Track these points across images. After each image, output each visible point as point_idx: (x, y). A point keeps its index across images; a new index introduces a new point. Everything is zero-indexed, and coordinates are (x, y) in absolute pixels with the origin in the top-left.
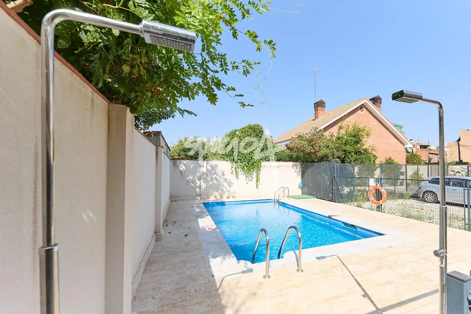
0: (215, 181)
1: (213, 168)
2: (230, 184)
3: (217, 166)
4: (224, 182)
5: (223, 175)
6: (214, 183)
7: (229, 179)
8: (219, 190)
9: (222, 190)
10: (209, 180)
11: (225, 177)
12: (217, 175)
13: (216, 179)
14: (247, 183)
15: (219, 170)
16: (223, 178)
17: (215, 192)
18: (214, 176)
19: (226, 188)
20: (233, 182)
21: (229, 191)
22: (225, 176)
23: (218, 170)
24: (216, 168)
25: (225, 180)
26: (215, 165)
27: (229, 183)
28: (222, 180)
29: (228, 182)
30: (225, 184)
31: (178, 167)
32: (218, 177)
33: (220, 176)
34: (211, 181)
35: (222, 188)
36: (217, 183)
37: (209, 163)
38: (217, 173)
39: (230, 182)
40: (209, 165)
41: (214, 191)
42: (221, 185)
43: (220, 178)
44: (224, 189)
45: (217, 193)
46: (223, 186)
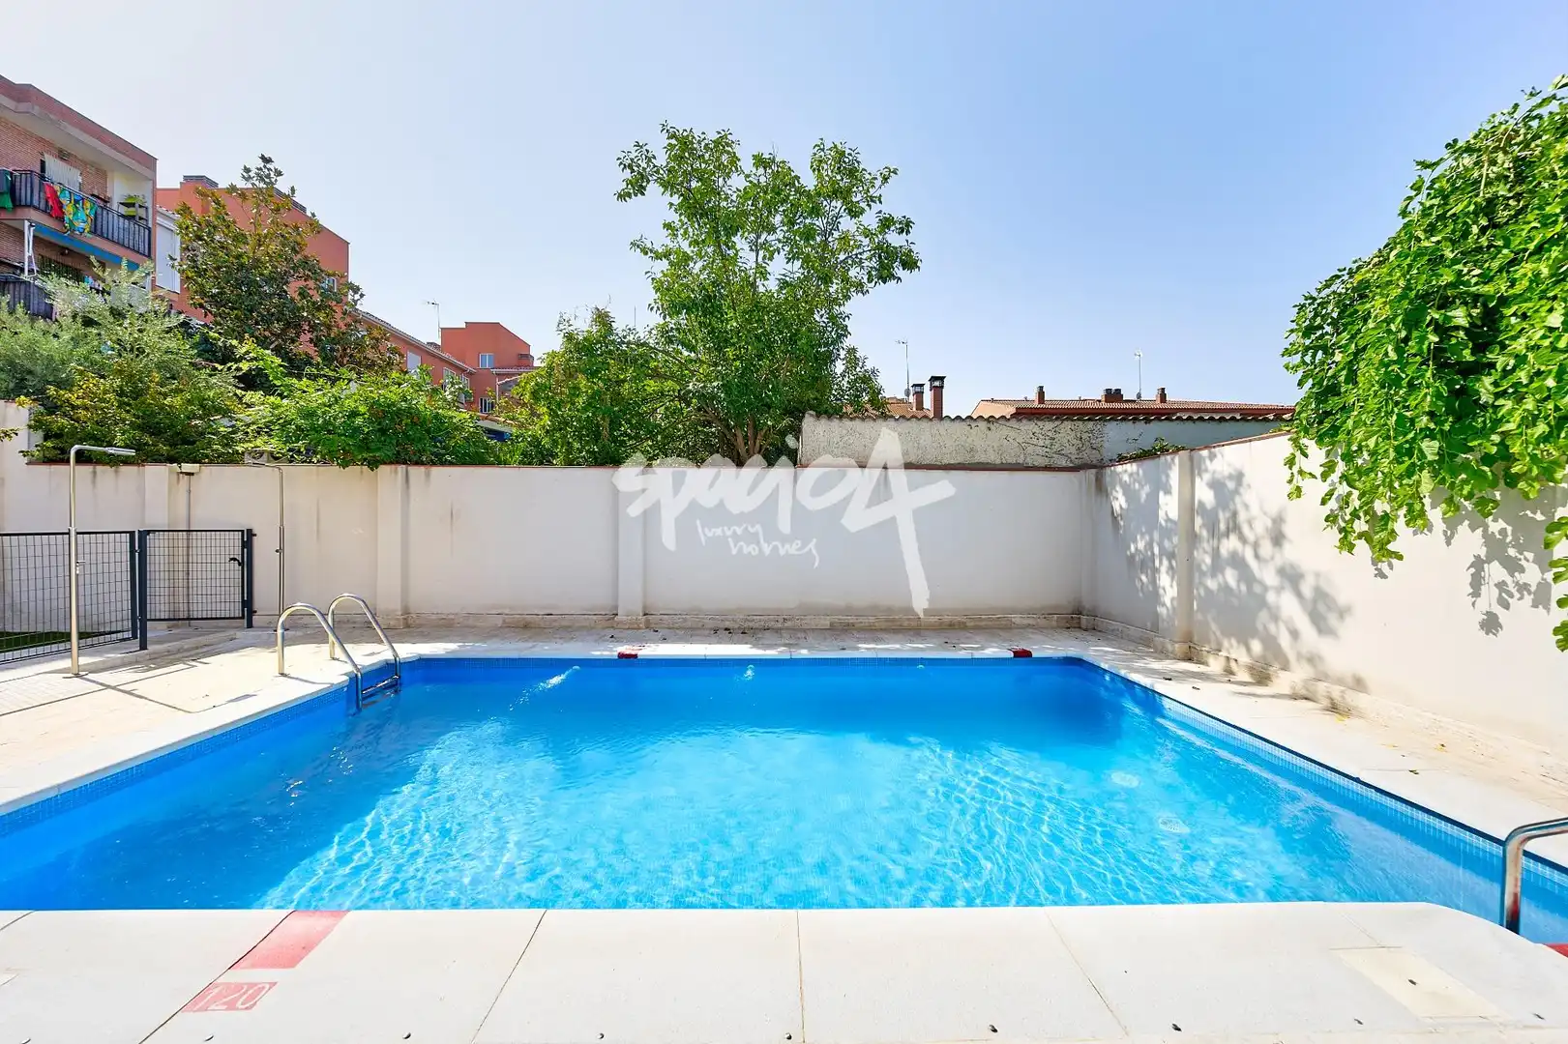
0: (1230, 576)
1: (1227, 490)
2: (1323, 611)
3: (1246, 480)
4: (1279, 590)
5: (1278, 539)
6: (1226, 588)
7: (1317, 575)
8: (1253, 637)
9: (1271, 643)
10: (1204, 568)
11: (1291, 553)
12: (1243, 540)
13: (1237, 561)
14: (1491, 624)
15: (1255, 510)
16: (1279, 561)
17: (1234, 642)
18: (1230, 544)
19: (1295, 634)
20: (1342, 598)
21: (1312, 660)
22: (1286, 546)
23: (1246, 506)
24: (1236, 492)
25: (1291, 577)
26: (1230, 477)
27: (1315, 601)
28: (1269, 576)
29: (1307, 589)
30: (1289, 606)
31: (1107, 496)
32: (1248, 554)
33: (1256, 546)
34: (1213, 576)
35: (1272, 628)
36: (1243, 588)
37: (1206, 470)
38: (1246, 529)
39: (1320, 594)
40: (1207, 477)
41: (1228, 634)
42: (1263, 603)
43: (1257, 556)
44: (1285, 641)
45: (1243, 650)
46: (1275, 618)
